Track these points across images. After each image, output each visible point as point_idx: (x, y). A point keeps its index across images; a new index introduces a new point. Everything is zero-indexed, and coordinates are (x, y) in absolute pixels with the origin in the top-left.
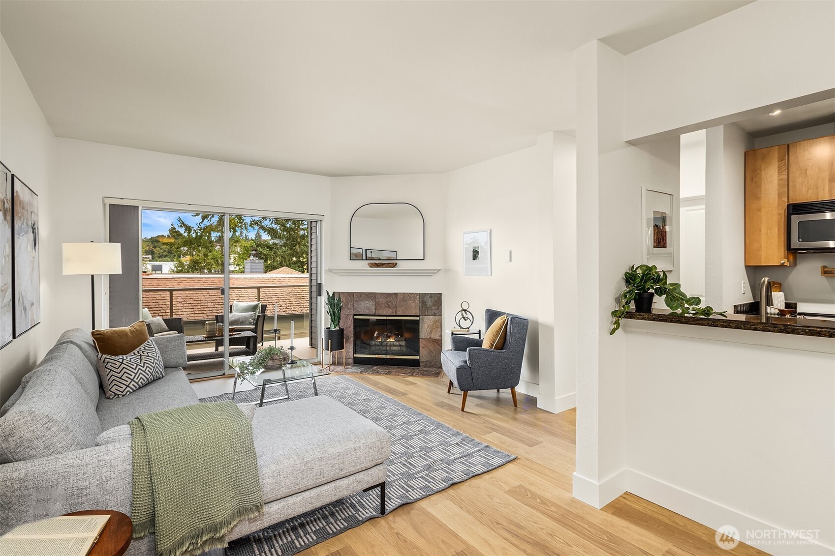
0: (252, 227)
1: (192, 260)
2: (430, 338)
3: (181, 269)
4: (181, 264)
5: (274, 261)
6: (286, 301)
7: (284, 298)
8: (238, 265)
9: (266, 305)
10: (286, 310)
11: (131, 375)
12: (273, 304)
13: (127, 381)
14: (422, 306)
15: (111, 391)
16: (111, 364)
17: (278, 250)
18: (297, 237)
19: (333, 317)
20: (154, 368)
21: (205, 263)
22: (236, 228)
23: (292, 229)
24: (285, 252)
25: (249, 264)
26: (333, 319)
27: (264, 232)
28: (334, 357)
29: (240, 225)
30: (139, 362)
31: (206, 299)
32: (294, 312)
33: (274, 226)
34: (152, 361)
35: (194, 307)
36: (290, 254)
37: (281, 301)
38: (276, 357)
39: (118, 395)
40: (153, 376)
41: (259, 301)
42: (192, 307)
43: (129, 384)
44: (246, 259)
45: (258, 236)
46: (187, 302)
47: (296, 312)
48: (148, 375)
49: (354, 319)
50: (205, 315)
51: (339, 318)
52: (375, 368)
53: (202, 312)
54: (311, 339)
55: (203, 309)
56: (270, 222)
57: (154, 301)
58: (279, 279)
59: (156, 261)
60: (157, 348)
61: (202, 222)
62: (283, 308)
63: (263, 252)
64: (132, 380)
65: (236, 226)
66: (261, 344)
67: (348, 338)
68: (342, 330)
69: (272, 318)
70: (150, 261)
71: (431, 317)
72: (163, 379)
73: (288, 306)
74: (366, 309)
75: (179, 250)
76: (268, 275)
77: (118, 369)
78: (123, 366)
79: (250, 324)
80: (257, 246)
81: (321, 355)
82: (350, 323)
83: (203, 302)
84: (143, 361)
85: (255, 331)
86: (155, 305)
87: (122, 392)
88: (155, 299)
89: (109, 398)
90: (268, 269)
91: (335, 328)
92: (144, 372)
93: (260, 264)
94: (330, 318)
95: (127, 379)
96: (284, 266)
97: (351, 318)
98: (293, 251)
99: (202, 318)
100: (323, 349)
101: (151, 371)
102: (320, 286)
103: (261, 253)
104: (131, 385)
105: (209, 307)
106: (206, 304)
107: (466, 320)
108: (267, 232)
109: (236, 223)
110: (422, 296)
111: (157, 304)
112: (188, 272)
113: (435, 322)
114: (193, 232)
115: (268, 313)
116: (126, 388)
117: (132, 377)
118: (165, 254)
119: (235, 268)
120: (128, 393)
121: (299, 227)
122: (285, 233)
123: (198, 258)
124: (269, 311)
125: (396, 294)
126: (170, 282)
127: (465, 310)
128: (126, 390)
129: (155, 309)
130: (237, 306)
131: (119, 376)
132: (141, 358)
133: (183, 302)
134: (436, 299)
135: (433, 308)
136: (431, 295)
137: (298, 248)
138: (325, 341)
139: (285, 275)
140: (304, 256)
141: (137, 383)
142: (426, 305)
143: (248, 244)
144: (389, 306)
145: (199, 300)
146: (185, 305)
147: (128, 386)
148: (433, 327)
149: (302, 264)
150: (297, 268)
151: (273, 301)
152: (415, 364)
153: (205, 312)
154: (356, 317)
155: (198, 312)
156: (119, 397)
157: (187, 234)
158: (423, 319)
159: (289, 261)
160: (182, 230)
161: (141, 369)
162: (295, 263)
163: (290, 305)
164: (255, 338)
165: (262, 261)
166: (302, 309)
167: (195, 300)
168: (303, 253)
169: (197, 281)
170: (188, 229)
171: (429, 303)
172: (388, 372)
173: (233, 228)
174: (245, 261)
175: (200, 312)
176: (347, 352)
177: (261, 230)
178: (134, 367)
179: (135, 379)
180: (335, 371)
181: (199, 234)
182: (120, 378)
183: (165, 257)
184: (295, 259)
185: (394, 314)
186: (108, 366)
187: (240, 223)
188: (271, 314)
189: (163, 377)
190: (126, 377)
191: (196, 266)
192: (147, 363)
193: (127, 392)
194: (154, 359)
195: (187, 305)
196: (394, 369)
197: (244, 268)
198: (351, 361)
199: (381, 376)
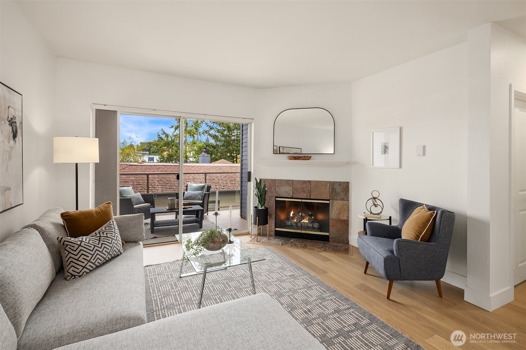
0: (203, 134)
1: (168, 155)
2: (339, 218)
3: (162, 160)
4: (163, 157)
5: (216, 156)
6: (223, 181)
7: (222, 180)
8: (195, 158)
9: (211, 186)
10: (224, 188)
11: (88, 257)
12: (215, 184)
13: (84, 263)
14: (332, 192)
15: (68, 272)
16: (69, 246)
17: (219, 148)
18: (230, 141)
19: (260, 199)
20: (111, 248)
21: (176, 156)
22: (194, 135)
23: (227, 136)
24: (223, 150)
25: (201, 157)
26: (260, 200)
27: (211, 138)
28: (259, 229)
29: (196, 133)
30: (97, 243)
31: (174, 180)
32: (228, 189)
33: (217, 134)
34: (110, 242)
35: (167, 184)
36: (226, 151)
37: (220, 181)
38: (216, 239)
39: (75, 276)
40: (111, 255)
41: (206, 183)
42: (165, 185)
43: (86, 265)
44: (200, 154)
45: (207, 140)
46: (162, 181)
47: (230, 189)
48: (105, 255)
49: (276, 200)
50: (173, 190)
51: (265, 199)
52: (292, 240)
53: (171, 188)
54: (241, 212)
55: (172, 186)
56: (214, 131)
57: (143, 180)
58: (219, 167)
59: (151, 155)
60: (117, 228)
61: (175, 131)
62: (222, 186)
63: (210, 150)
64: (89, 261)
65: (194, 134)
66: (207, 213)
67: (271, 215)
68: (266, 209)
69: (214, 193)
70: (148, 155)
71: (340, 201)
72: (120, 256)
73: (225, 185)
74: (285, 192)
75: (162, 148)
76: (213, 164)
77: (75, 251)
78: (81, 248)
79: (199, 200)
80: (207, 146)
81: (250, 227)
82: (273, 203)
83: (172, 181)
84: (101, 242)
85: (202, 205)
86: (143, 183)
87: (79, 273)
88: (143, 178)
89: (66, 279)
90: (213, 160)
91: (261, 207)
92: (101, 252)
93: (208, 157)
94: (258, 199)
95: (83, 261)
96: (222, 158)
97: (273, 199)
98: (228, 149)
99: (171, 192)
100: (252, 224)
101: (108, 251)
102: (249, 173)
103: (209, 150)
104: (87, 266)
105: (175, 184)
106: (174, 183)
107: (376, 207)
108: (212, 138)
109: (194, 132)
110: (333, 184)
111: (144, 182)
112: (166, 162)
113: (343, 206)
114: (169, 137)
115: (212, 190)
116: (83, 269)
117: (89, 259)
118: (156, 151)
119: (193, 160)
120: (85, 273)
121: (231, 134)
122: (223, 138)
123: (172, 153)
124: (213, 188)
125: (309, 182)
126: (153, 168)
127: (374, 198)
128: (83, 271)
129: (143, 185)
130: (191, 186)
131: (77, 257)
132: (100, 239)
133: (160, 181)
134: (344, 186)
135: (342, 194)
136: (340, 183)
137: (231, 148)
138: (254, 217)
139: (223, 165)
140: (234, 152)
141: (94, 264)
142: (335, 191)
143: (201, 145)
144: (304, 191)
145: (170, 179)
146: (161, 183)
147: (84, 267)
148: (341, 209)
149: (233, 157)
150: (230, 160)
151: (215, 182)
152: (325, 239)
153: (173, 188)
154: (277, 199)
155: (168, 188)
156: (75, 278)
157: (166, 139)
158: (333, 203)
159: (225, 155)
160: (163, 136)
161: (98, 250)
162: (229, 157)
163: (226, 184)
164: (202, 211)
165: (209, 155)
166: (234, 187)
167: (167, 180)
168: (234, 151)
169: (169, 168)
170: (167, 136)
171: (338, 189)
172: (304, 245)
173: (193, 135)
174: (199, 155)
175: (170, 188)
176: (270, 226)
177: (209, 136)
178: (91, 249)
179: (92, 260)
180: (261, 241)
181: (173, 139)
182: (77, 260)
183: (156, 153)
184: (229, 154)
185: (308, 198)
186: (67, 248)
187: (196, 132)
188: (214, 190)
189: (121, 253)
190: (83, 258)
191: (171, 158)
192: (104, 244)
193: (83, 273)
194: (112, 239)
195: (162, 183)
196: (308, 243)
197: (198, 159)
198: (273, 233)
199: (299, 250)
